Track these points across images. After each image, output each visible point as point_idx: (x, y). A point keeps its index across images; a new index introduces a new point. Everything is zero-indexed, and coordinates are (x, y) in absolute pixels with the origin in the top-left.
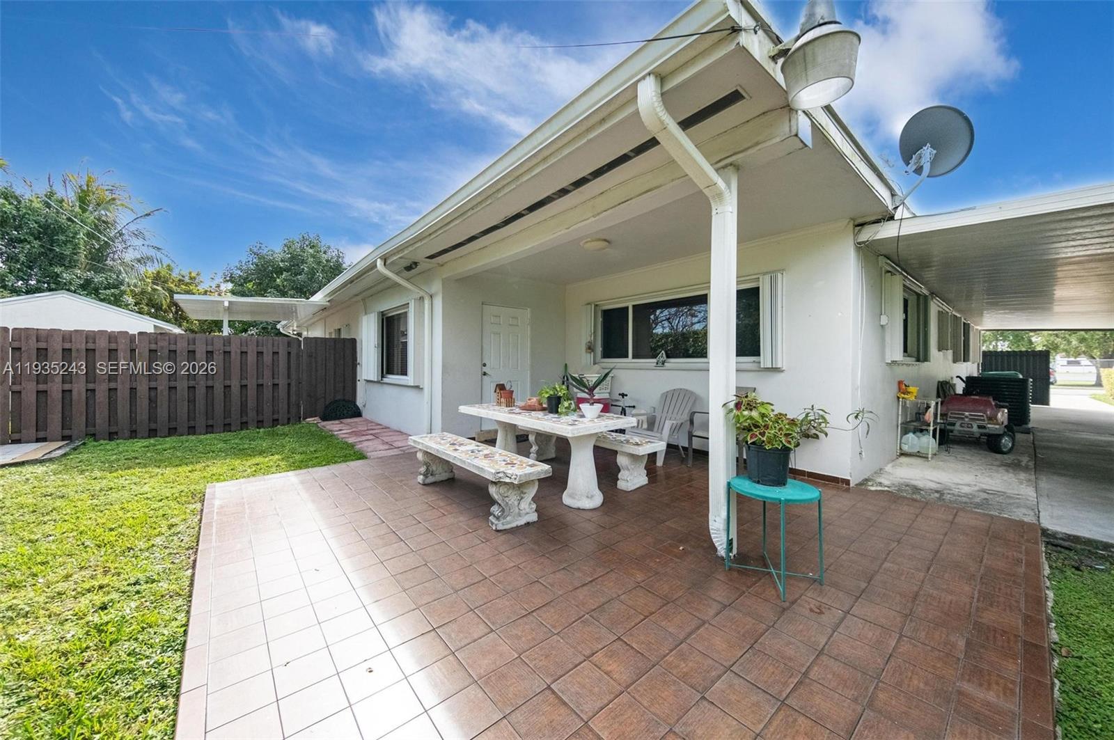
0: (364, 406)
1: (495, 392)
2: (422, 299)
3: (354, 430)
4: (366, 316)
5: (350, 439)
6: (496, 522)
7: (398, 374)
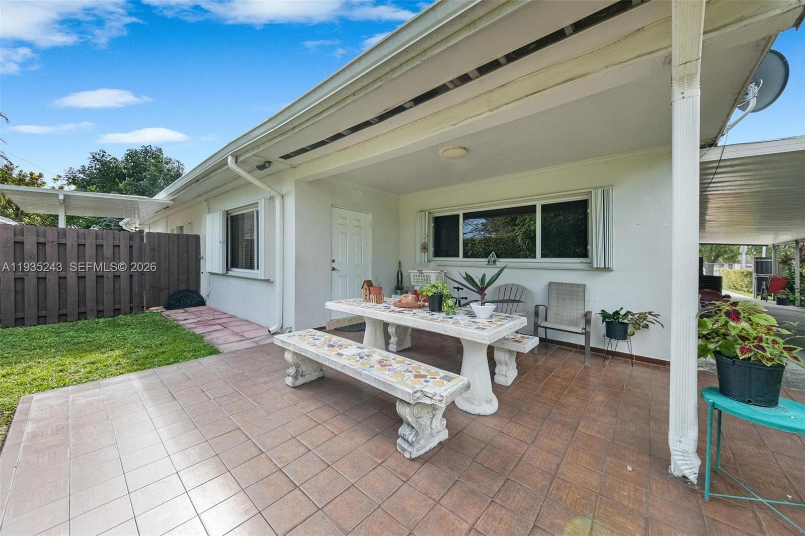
0: (208, 296)
1: (362, 288)
2: (272, 198)
3: (199, 319)
4: (210, 215)
5: (197, 330)
6: (410, 449)
7: (242, 268)
